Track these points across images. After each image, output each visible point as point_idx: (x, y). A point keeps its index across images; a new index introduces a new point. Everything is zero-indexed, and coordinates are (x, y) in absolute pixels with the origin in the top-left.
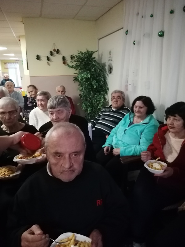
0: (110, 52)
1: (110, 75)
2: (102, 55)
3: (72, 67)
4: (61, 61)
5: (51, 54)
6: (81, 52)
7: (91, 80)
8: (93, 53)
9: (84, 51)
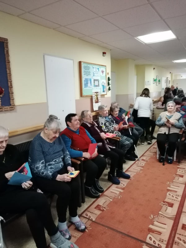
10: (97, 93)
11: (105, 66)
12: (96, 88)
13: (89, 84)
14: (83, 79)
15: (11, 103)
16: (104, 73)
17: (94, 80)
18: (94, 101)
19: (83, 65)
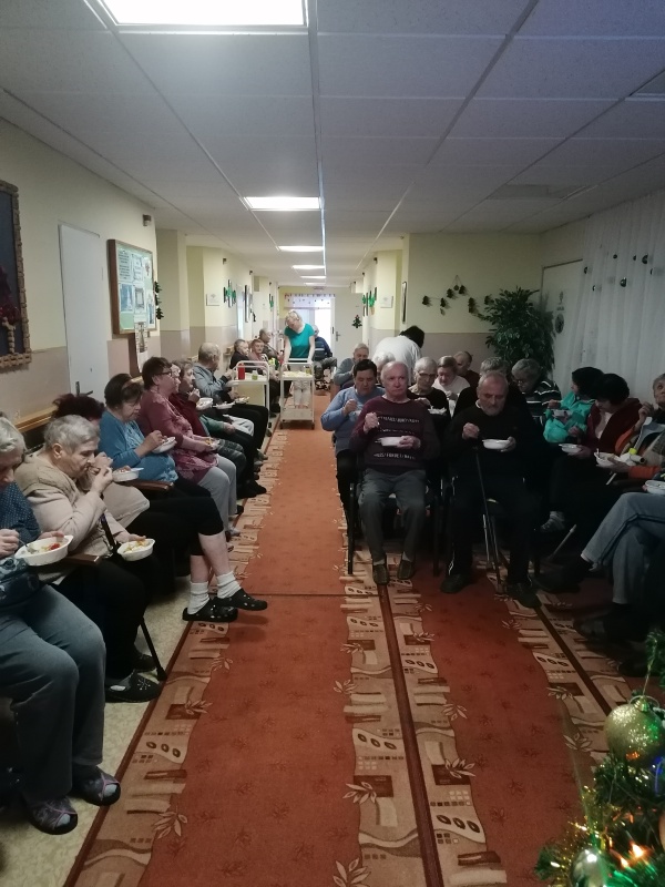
0: (562, 295)
1: (558, 335)
2: (547, 298)
3: (487, 318)
4: (466, 307)
5: (450, 294)
6: (506, 292)
7: (522, 343)
8: (528, 293)
9: (512, 290)
10: (141, 324)
11: (151, 253)
12: (138, 311)
13: (129, 300)
14: (120, 287)
15: (26, 346)
16: (150, 270)
17: (137, 290)
18: (138, 347)
19: (119, 249)
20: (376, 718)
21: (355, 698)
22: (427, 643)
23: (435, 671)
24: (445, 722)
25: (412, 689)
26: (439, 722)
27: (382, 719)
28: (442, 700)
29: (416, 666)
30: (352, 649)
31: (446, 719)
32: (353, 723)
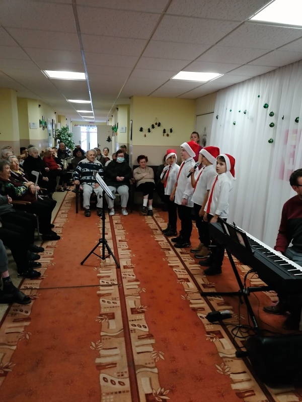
4: (162, 133)
5: (153, 127)
20: (114, 364)
21: (103, 352)
22: (143, 312)
23: (147, 330)
24: (152, 363)
25: (135, 343)
26: (149, 363)
27: (117, 365)
28: (151, 349)
29: (137, 328)
30: (102, 319)
31: (153, 361)
32: (100, 370)
